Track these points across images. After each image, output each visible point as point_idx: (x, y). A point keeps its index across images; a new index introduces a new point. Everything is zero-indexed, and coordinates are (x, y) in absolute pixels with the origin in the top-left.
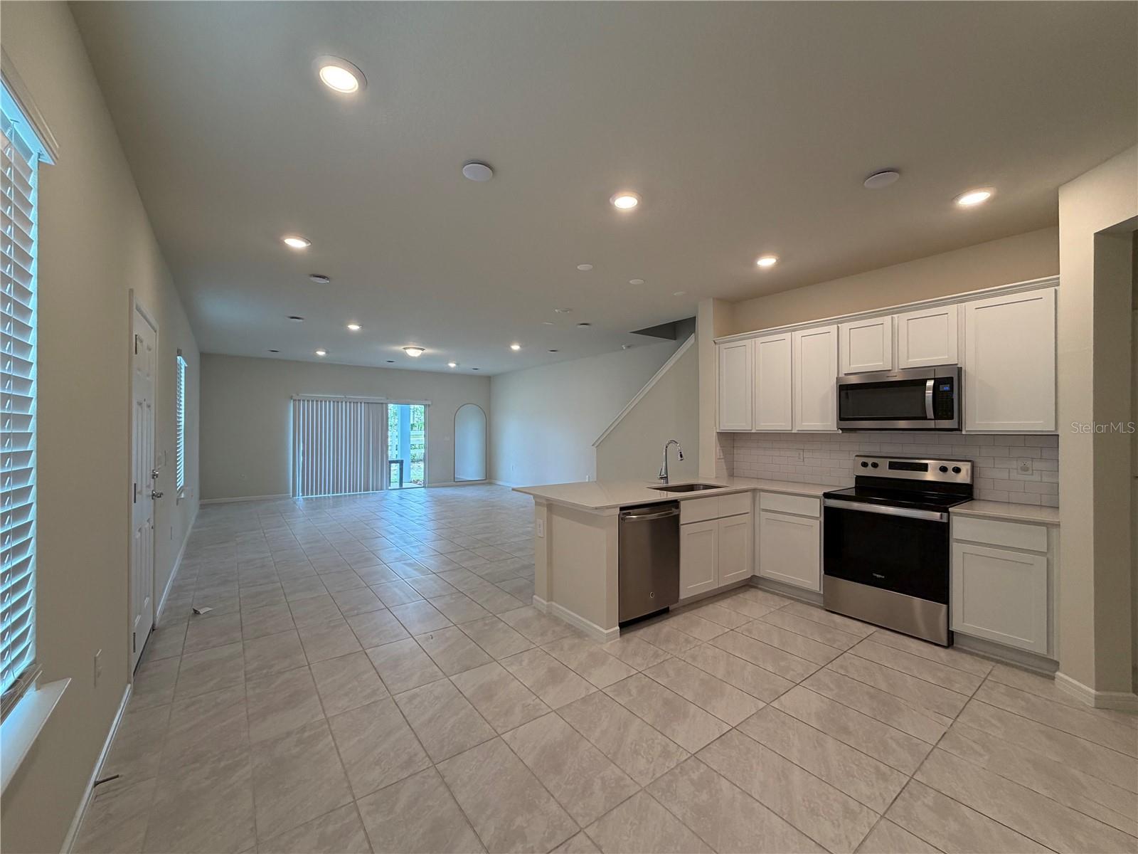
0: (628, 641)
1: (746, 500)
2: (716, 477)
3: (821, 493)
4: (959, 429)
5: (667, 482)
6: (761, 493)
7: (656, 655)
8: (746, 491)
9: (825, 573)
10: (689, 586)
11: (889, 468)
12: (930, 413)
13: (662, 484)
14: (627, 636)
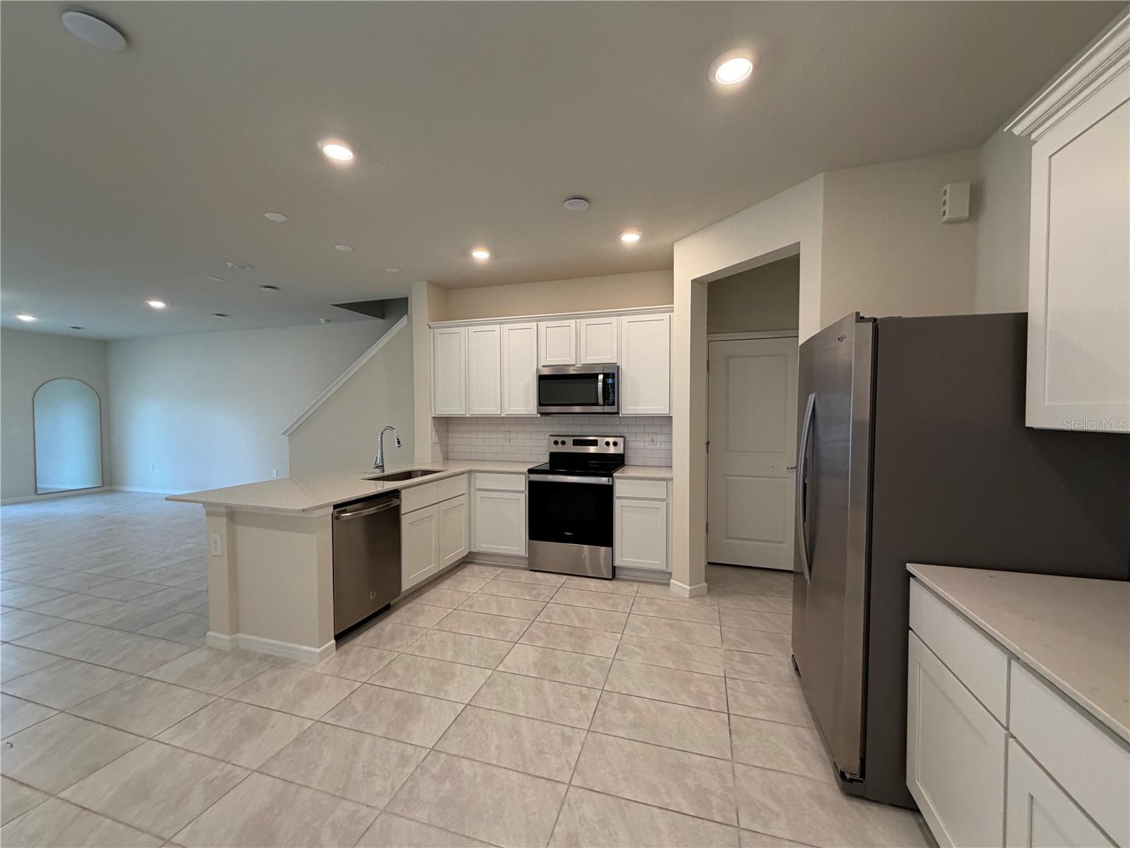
0: (347, 652)
1: (462, 482)
2: (432, 462)
3: (525, 470)
4: (618, 413)
5: (383, 471)
6: (477, 474)
7: (381, 658)
8: (463, 473)
9: (530, 539)
10: (410, 576)
11: (574, 445)
12: (601, 401)
13: (378, 473)
14: (345, 647)
